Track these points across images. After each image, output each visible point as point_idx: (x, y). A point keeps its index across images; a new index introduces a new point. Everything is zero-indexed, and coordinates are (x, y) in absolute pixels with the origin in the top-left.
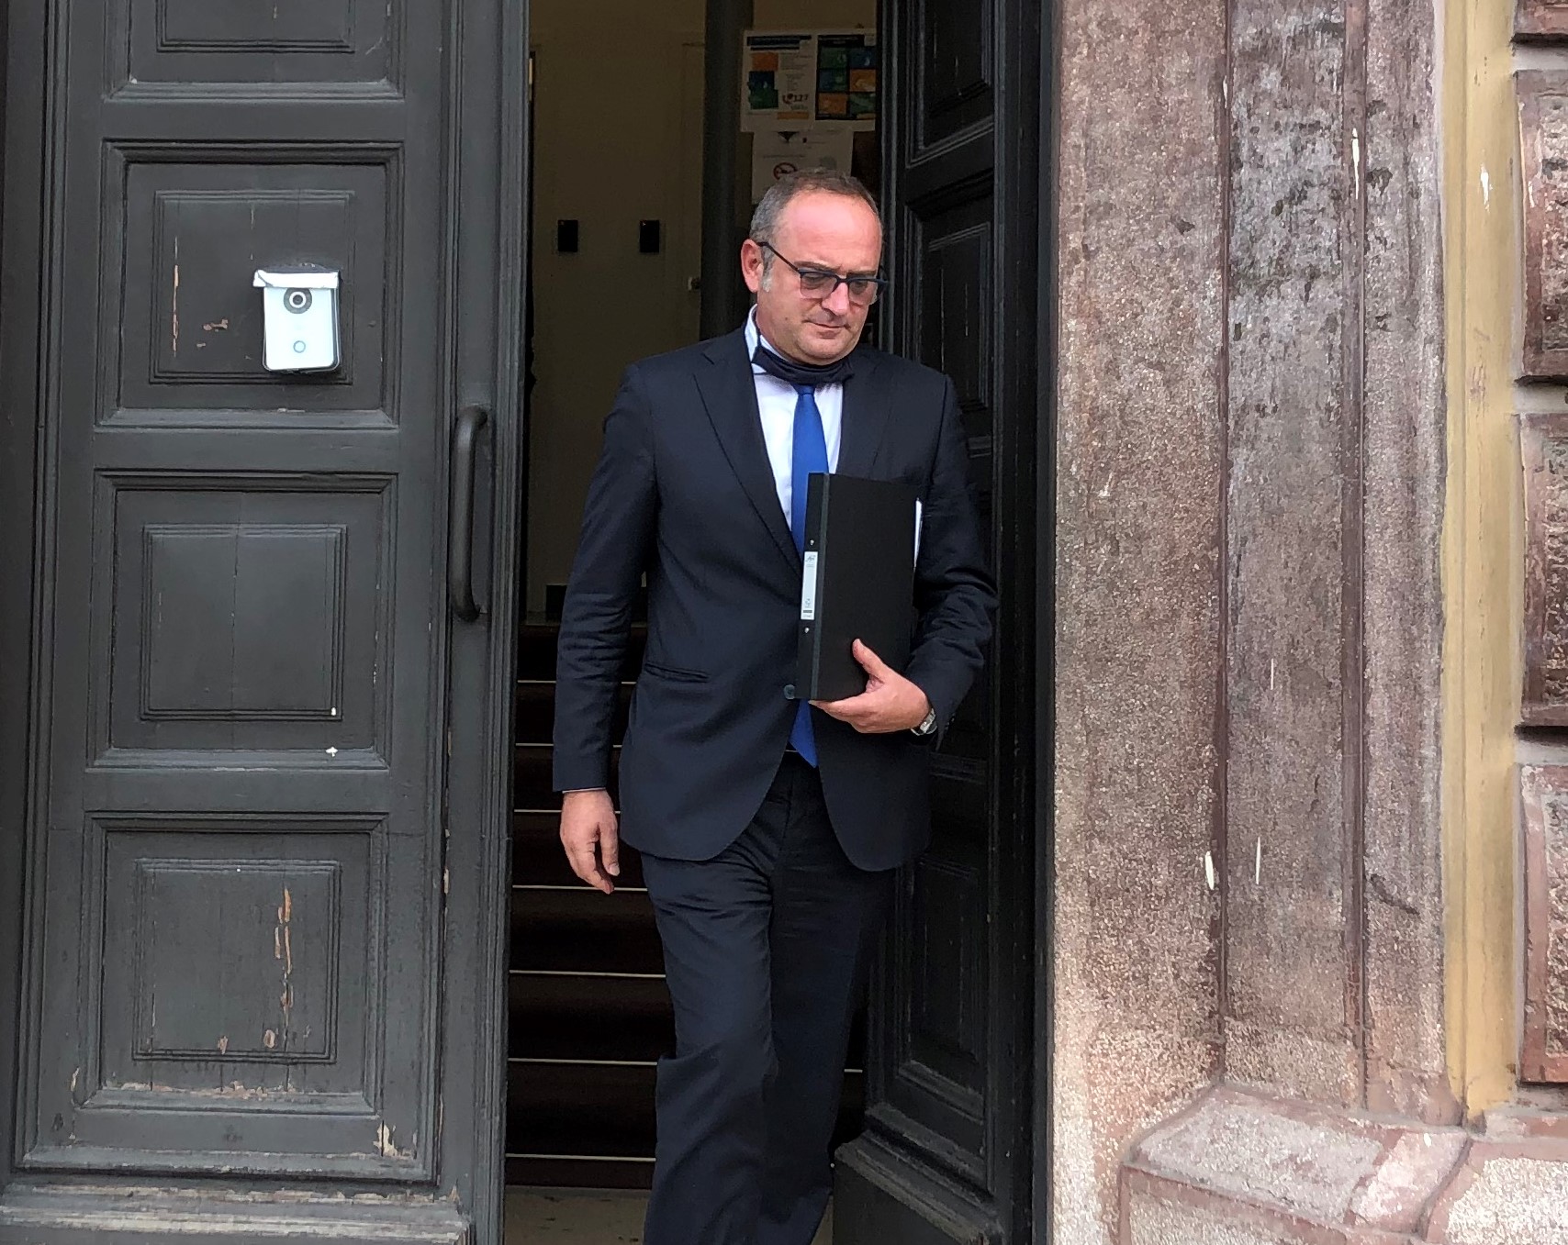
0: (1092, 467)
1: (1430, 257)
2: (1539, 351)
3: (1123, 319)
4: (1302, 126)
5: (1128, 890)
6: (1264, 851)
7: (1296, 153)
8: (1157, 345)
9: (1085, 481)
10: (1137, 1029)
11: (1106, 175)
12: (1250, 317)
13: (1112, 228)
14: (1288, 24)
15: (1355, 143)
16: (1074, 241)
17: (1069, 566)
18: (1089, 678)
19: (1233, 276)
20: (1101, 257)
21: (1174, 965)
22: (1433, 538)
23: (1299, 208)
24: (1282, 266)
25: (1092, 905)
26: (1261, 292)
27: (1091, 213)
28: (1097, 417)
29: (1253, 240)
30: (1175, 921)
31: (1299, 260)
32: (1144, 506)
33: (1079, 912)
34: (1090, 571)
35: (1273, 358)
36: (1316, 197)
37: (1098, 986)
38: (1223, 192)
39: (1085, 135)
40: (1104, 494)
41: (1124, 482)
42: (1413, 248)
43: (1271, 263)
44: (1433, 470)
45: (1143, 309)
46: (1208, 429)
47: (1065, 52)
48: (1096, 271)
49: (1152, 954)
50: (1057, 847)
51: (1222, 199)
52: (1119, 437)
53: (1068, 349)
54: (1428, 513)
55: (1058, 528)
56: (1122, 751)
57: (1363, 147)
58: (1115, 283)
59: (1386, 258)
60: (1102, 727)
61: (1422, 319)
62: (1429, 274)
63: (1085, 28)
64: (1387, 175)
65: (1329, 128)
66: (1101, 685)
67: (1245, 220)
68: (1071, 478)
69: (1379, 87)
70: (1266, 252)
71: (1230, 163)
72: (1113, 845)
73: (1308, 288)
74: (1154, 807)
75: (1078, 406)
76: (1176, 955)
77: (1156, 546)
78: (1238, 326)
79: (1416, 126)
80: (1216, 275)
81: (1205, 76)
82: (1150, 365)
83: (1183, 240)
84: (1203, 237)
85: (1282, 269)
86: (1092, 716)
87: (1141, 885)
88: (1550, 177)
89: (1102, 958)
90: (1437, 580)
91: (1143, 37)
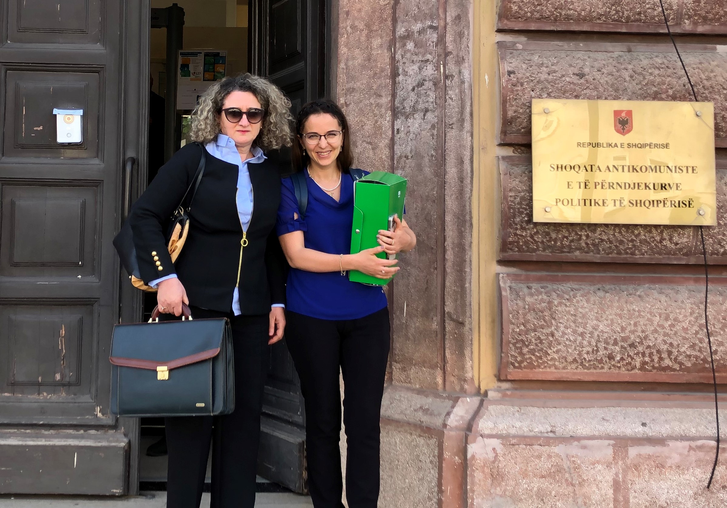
1: (468, 104)
2: (505, 135)
4: (422, 61)
6: (407, 306)
7: (420, 70)
8: (370, 136)
11: (353, 78)
12: (402, 126)
14: (417, 27)
15: (442, 66)
16: (342, 100)
19: (395, 113)
20: (351, 106)
22: (469, 198)
23: (421, 88)
24: (415, 109)
26: (407, 117)
27: (347, 91)
29: (404, 100)
31: (421, 106)
35: (411, 140)
36: (427, 85)
38: (392, 85)
39: (346, 64)
42: (462, 101)
43: (410, 108)
44: (469, 175)
45: (365, 124)
46: (387, 165)
47: (339, 36)
48: (349, 111)
51: (392, 87)
54: (468, 190)
57: (444, 67)
59: (453, 105)
61: (465, 124)
62: (468, 110)
63: (346, 28)
64: (452, 76)
65: (432, 61)
67: (400, 93)
69: (450, 47)
70: (408, 105)
71: (395, 74)
73: (424, 115)
78: (398, 130)
79: (463, 59)
80: (389, 113)
81: (386, 46)
82: (368, 143)
83: (379, 101)
84: (385, 100)
85: (414, 110)
88: (510, 76)
90: (471, 212)
91: (365, 32)
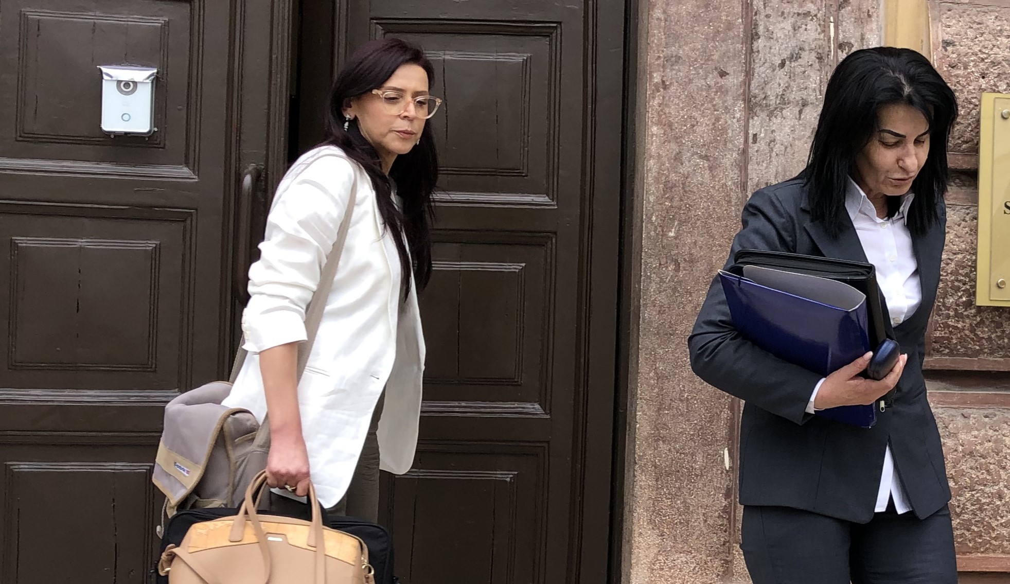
0: (665, 218)
3: (685, 128)
4: (799, 14)
5: (678, 471)
7: (795, 30)
8: (705, 145)
9: (661, 226)
10: (681, 553)
11: (677, 38)
12: (763, 130)
13: (680, 71)
15: (832, 25)
16: (657, 77)
17: (650, 277)
18: (659, 345)
19: (751, 106)
20: (673, 88)
21: (704, 514)
23: (796, 64)
24: (784, 99)
25: (657, 481)
26: (771, 114)
27: (667, 61)
28: (669, 187)
29: (766, 83)
30: (705, 489)
31: (795, 95)
32: (695, 243)
33: (649, 485)
34: (662, 281)
35: (777, 155)
36: (806, 57)
37: (659, 529)
38: (746, 55)
39: (664, 12)
40: (672, 234)
41: (683, 227)
43: (777, 97)
45: (697, 122)
46: (734, 197)
48: (670, 98)
49: (691, 509)
50: (637, 447)
51: (746, 58)
52: (681, 200)
53: (652, 144)
55: (643, 254)
56: (677, 389)
57: (836, 28)
58: (681, 105)
60: (666, 375)
64: (850, 45)
65: (816, 16)
66: (667, 350)
67: (761, 71)
68: (652, 223)
70: (773, 91)
71: (752, 36)
72: (670, 445)
73: (800, 112)
74: (696, 422)
75: (657, 180)
76: (706, 509)
77: (701, 267)
78: (755, 135)
79: (869, 16)
80: (740, 104)
82: (701, 157)
83: (722, 81)
84: (734, 80)
85: (784, 101)
86: (660, 368)
87: (686, 468)
88: (946, 50)
89: (662, 512)
